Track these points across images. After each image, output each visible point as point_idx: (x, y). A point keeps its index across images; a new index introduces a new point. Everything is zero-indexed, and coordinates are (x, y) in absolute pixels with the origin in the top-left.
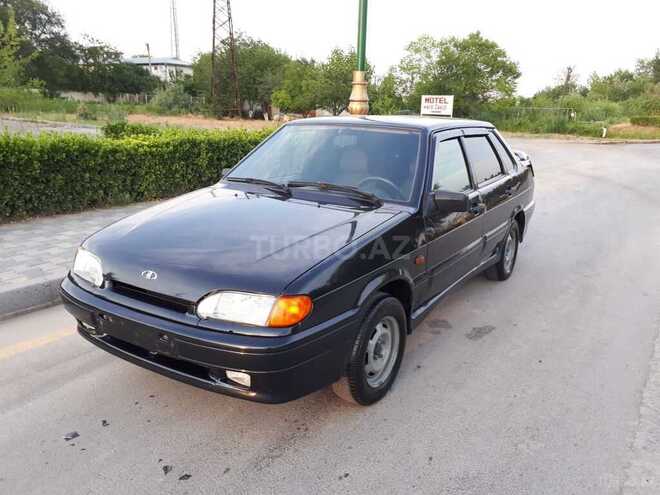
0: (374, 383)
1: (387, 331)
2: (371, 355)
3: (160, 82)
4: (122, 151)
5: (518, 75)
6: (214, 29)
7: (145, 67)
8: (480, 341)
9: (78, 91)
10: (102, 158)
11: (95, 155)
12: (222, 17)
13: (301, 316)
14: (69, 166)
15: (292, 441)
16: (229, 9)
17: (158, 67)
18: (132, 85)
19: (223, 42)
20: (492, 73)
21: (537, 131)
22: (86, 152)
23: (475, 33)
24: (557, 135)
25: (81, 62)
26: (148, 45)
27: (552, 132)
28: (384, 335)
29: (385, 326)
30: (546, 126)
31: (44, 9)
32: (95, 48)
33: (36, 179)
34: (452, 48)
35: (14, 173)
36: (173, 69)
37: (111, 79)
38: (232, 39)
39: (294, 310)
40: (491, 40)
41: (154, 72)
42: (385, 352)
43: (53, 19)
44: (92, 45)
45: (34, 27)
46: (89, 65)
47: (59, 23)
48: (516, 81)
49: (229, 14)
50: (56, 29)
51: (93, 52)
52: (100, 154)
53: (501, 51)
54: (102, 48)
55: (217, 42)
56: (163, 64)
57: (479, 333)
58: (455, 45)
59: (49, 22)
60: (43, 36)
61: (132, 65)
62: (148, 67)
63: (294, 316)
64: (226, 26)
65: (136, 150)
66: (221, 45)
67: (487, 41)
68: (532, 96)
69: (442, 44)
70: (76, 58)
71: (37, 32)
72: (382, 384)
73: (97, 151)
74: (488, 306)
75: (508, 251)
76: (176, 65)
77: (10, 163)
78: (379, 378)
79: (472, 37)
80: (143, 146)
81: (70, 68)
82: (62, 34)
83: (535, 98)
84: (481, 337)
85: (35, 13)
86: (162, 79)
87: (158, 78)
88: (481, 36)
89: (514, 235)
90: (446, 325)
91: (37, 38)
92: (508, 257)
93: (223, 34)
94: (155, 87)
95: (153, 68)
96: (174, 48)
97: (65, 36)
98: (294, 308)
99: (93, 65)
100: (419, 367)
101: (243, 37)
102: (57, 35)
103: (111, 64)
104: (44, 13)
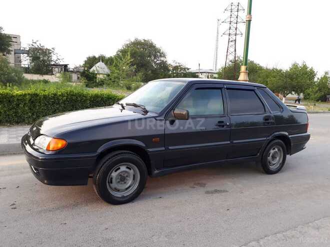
7: (197, 74)
12: (232, 50)
16: (235, 46)
17: (203, 74)
19: (231, 61)
25: (171, 72)
26: (199, 64)
32: (177, 66)
36: (209, 75)
38: (235, 60)
45: (155, 58)
47: (164, 56)
49: (235, 48)
50: (162, 59)
51: (176, 68)
54: (180, 66)
55: (228, 61)
56: (205, 72)
59: (161, 56)
60: (157, 62)
62: (198, 74)
64: (233, 54)
70: (169, 70)
71: (155, 60)
76: (210, 73)
82: (165, 61)
85: (156, 52)
91: (155, 63)
93: (231, 57)
95: (200, 74)
96: (215, 65)
97: (166, 61)
99: (175, 73)
102: (163, 61)
103: (182, 73)
104: (159, 52)
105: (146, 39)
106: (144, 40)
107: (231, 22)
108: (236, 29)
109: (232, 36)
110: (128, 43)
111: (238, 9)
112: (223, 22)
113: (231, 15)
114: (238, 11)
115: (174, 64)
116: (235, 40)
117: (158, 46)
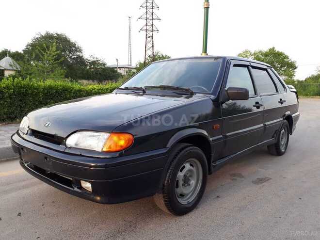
0: (183, 202)
1: (194, 169)
2: (181, 183)
3: (122, 75)
4: (84, 91)
5: (296, 68)
6: (146, 50)
7: (115, 69)
8: (260, 185)
9: (86, 79)
10: (74, 93)
11: (70, 92)
12: (149, 45)
13: (125, 146)
14: (57, 97)
15: (124, 233)
16: (153, 42)
17: (121, 69)
18: (109, 77)
19: (149, 57)
20: (281, 67)
21: (307, 95)
22: (66, 90)
23: (272, 48)
24: (318, 97)
25: (88, 67)
26: (117, 59)
27: (315, 95)
28: (190, 171)
29: (191, 165)
30: (312, 93)
31: (74, 45)
32: (95, 61)
33: (41, 102)
34: (261, 56)
35: (30, 99)
36: (127, 69)
37: (100, 74)
38: (154, 55)
39: (122, 143)
40: (280, 51)
41: (119, 71)
42: (193, 182)
43: (78, 50)
44: (93, 60)
45: (70, 53)
46: (91, 68)
47: (80, 51)
48: (295, 71)
49: (153, 44)
50: (78, 54)
51: (94, 63)
52: (73, 91)
53: (286, 56)
54: (98, 61)
55: (147, 56)
56: (123, 68)
57: (261, 181)
58: (262, 54)
59: (76, 51)
60: (73, 57)
61: (110, 68)
62: (117, 69)
63: (122, 146)
64: (151, 49)
65: (91, 91)
66: (149, 58)
67: (278, 52)
68: (304, 79)
69: (255, 54)
70: (86, 65)
71: (71, 55)
72: (189, 203)
73: (72, 90)
74: (269, 167)
75: (282, 138)
76: (128, 68)
77: (29, 93)
78: (188, 199)
79: (270, 50)
80: (94, 89)
81: (83, 70)
83: (305, 80)
84: (261, 183)
85: (71, 47)
86: (123, 74)
87: (121, 74)
88: (275, 49)
89: (286, 129)
90: (240, 176)
91: (71, 57)
92: (283, 142)
93: (149, 53)
94: (119, 77)
95: (119, 69)
96: (129, 61)
97: (82, 56)
98: (122, 141)
99: (93, 68)
100: (218, 197)
101: (159, 54)
102: (79, 56)
103: (101, 68)
104: (74, 47)
105: (59, 33)
106: (57, 34)
107: (147, 18)
108: (152, 26)
109: (149, 32)
110: (38, 36)
111: (153, 6)
112: (140, 18)
113: (147, 12)
114: (152, 8)
115: (91, 59)
116: (152, 36)
117: (72, 40)
